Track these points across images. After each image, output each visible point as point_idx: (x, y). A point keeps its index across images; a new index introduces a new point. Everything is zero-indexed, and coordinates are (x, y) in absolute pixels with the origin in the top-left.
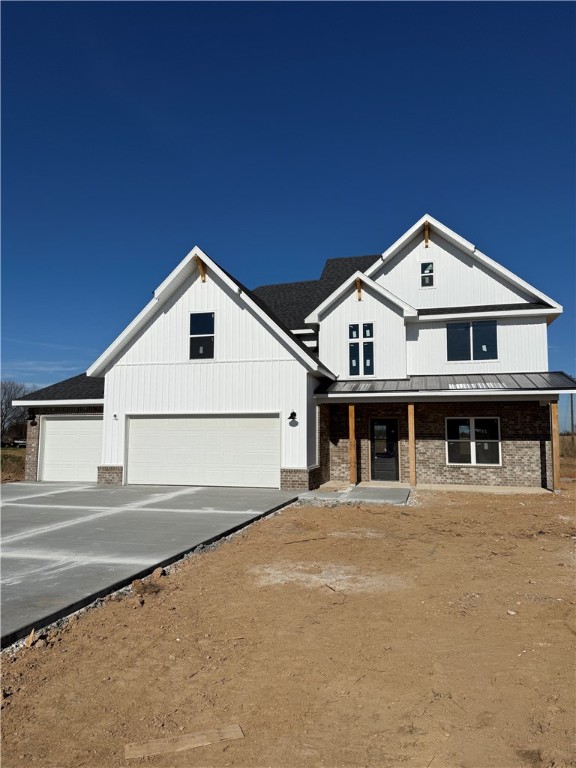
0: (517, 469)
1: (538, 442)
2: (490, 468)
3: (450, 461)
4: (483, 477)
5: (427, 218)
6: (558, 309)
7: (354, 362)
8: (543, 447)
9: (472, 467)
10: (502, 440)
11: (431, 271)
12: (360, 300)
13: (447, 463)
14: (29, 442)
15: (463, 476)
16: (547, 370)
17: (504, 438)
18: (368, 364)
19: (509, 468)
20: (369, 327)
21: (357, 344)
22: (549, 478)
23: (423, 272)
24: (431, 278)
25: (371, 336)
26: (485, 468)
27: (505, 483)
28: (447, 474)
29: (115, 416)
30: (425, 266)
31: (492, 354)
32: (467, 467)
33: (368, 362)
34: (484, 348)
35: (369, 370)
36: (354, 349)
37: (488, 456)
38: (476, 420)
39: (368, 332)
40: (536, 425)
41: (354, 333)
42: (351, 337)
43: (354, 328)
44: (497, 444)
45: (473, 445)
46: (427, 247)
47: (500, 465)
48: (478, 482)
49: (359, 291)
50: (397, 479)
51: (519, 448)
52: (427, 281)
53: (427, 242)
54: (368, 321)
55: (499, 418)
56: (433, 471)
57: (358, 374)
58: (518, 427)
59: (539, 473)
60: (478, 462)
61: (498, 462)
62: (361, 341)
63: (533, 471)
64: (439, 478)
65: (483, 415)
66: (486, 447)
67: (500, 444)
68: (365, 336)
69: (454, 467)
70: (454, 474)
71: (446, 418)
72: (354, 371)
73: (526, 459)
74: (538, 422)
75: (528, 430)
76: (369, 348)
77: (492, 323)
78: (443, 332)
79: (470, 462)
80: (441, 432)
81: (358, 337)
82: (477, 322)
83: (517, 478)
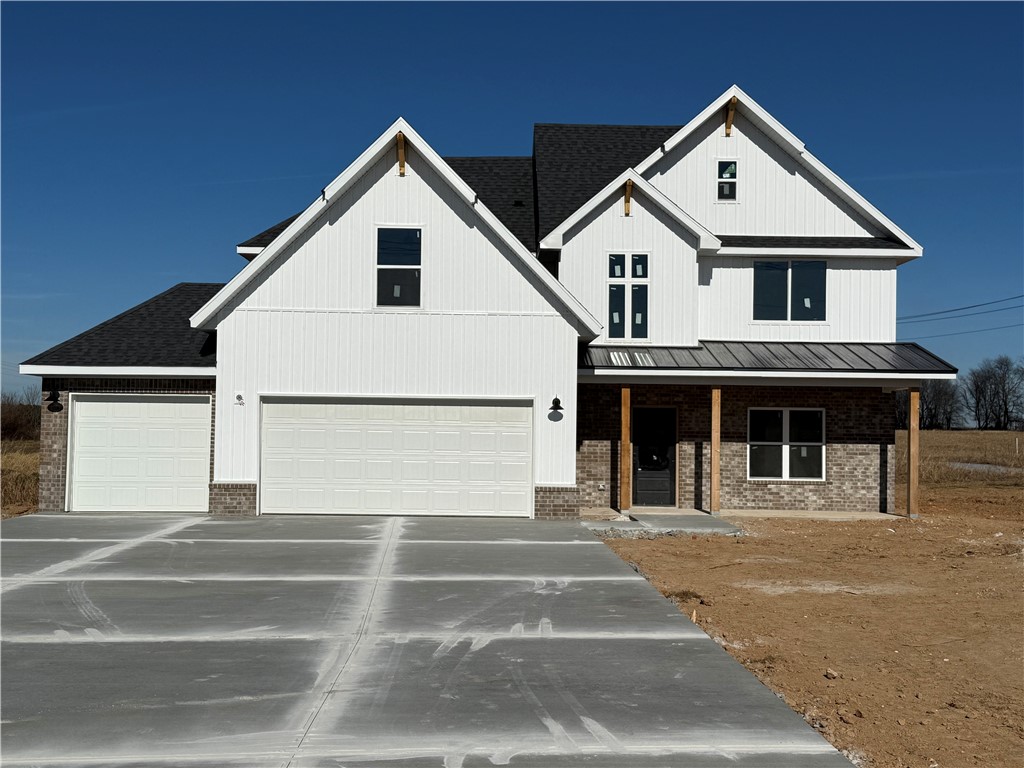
0: (847, 486)
1: (877, 447)
2: (810, 483)
3: (751, 475)
4: (799, 498)
5: (734, 92)
6: (917, 250)
7: (616, 316)
8: (883, 453)
9: (784, 483)
10: (827, 442)
11: (733, 175)
12: (627, 215)
13: (749, 478)
14: (45, 441)
15: (771, 497)
16: (894, 341)
17: (829, 441)
18: (639, 320)
19: (837, 483)
20: (641, 261)
21: (622, 288)
22: (890, 499)
23: (720, 176)
24: (733, 186)
25: (645, 275)
26: (802, 484)
27: (828, 507)
28: (747, 493)
29: (239, 398)
30: (725, 167)
31: (818, 313)
32: (777, 483)
33: (639, 317)
34: (807, 303)
35: (640, 330)
36: (616, 294)
37: (807, 466)
38: (791, 412)
39: (639, 268)
40: (876, 421)
41: (618, 269)
42: (612, 274)
43: (617, 261)
44: (820, 448)
45: (786, 449)
46: (728, 135)
47: (824, 479)
48: (792, 506)
49: (627, 201)
50: (673, 503)
51: (852, 455)
52: (726, 191)
53: (728, 127)
54: (640, 251)
55: (823, 410)
56: (727, 489)
57: (622, 335)
58: (851, 424)
59: (877, 492)
60: (791, 475)
61: (820, 476)
62: (628, 282)
63: (870, 488)
64: (736, 501)
65: (803, 406)
66: (804, 453)
67: (824, 447)
68: (634, 275)
69: (758, 484)
70: (758, 493)
71: (750, 409)
72: (616, 330)
73: (860, 470)
74: (879, 417)
75: (865, 428)
76: (641, 294)
77: (821, 265)
78: (748, 273)
79: (780, 476)
80: (741, 430)
81: (623, 275)
82: (799, 263)
83: (846, 498)
